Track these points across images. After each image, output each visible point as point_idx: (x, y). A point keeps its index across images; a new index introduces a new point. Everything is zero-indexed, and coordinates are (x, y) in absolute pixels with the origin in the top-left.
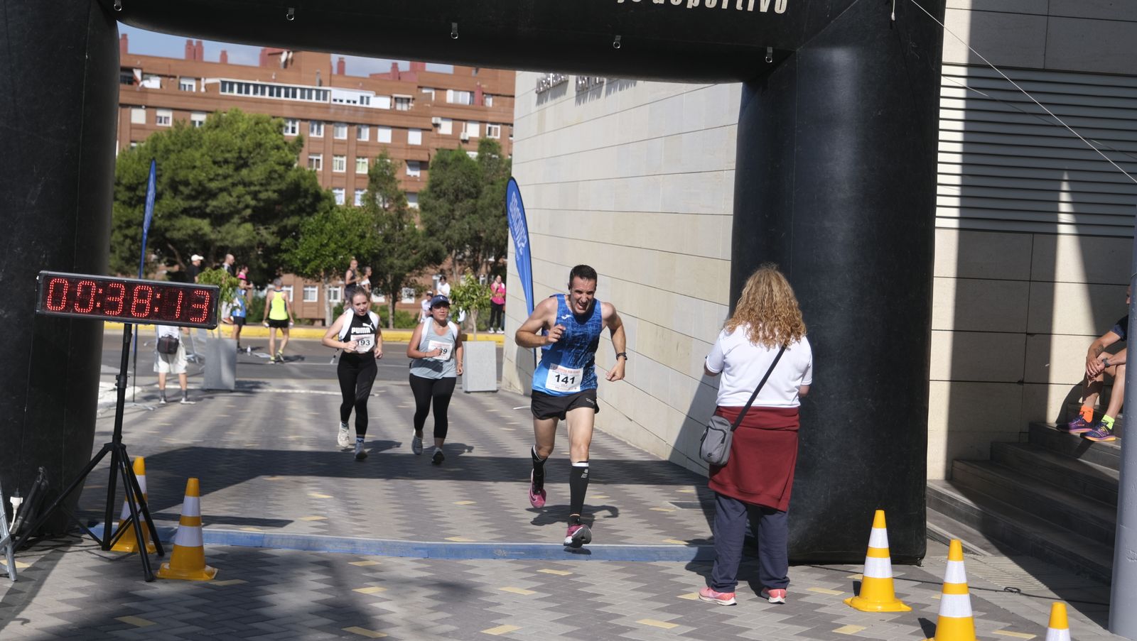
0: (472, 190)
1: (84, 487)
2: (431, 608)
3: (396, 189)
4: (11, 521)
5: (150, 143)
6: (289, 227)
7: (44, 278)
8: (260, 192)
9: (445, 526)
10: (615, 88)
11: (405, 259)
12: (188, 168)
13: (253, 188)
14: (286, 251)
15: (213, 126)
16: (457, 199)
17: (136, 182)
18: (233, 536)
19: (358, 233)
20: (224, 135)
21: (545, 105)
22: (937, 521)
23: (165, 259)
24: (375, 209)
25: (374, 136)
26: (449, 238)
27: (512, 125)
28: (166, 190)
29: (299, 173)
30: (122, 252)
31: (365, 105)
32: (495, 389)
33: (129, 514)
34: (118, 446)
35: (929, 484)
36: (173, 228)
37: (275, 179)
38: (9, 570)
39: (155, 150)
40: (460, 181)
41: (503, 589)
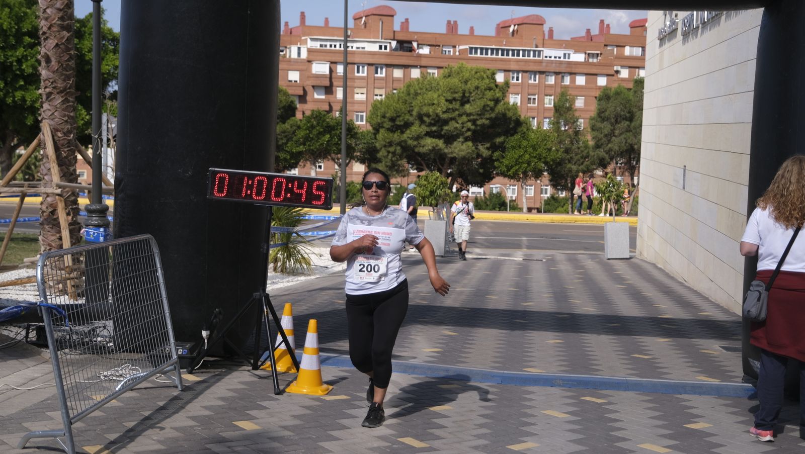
0: (628, 115)
2: (478, 425)
3: (574, 115)
5: (405, 89)
6: (497, 143)
8: (477, 120)
9: (529, 359)
10: (706, 30)
11: (580, 165)
12: (429, 105)
13: (472, 117)
14: (497, 160)
15: (447, 75)
16: (617, 122)
17: (395, 115)
19: (545, 147)
20: (455, 81)
21: (664, 47)
23: (415, 167)
24: (558, 129)
25: (573, 81)
26: (610, 150)
28: (416, 120)
29: (506, 106)
30: (387, 162)
31: (567, 60)
32: (628, 257)
36: (419, 145)
37: (486, 111)
38: (177, 382)
39: (409, 94)
40: (619, 109)
41: (546, 412)
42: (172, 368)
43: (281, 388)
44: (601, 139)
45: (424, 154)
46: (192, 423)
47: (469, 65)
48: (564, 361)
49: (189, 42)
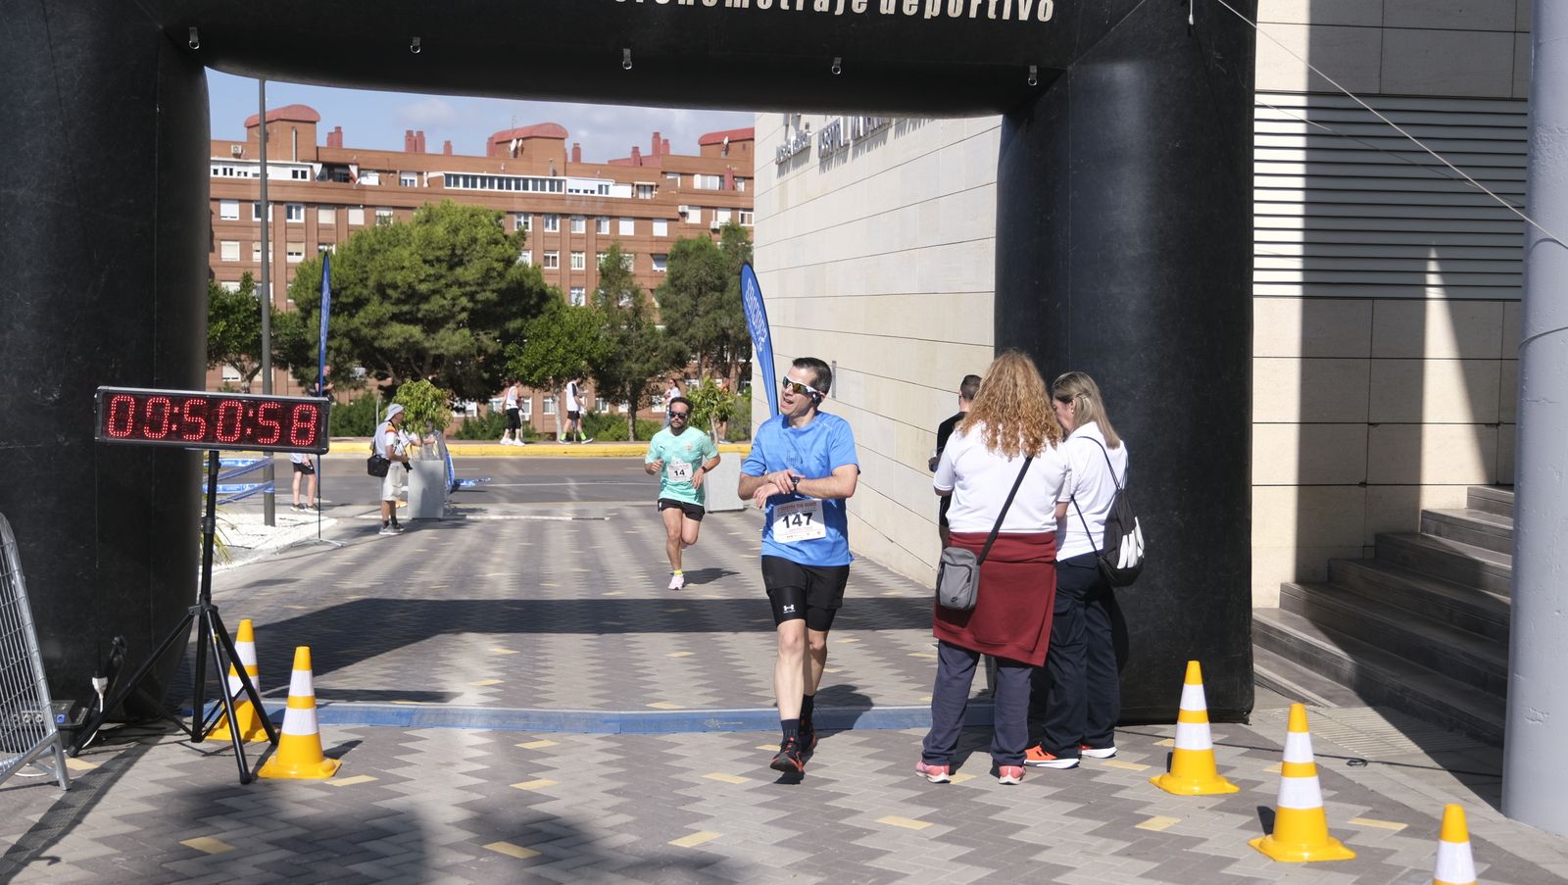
0: (717, 282)
2: (609, 809)
3: (631, 283)
6: (511, 331)
7: (104, 395)
8: (477, 292)
9: (650, 687)
10: (863, 148)
11: (644, 363)
12: (396, 269)
13: (468, 289)
14: (510, 358)
15: (424, 219)
16: (700, 293)
17: (338, 287)
19: (589, 336)
20: (440, 230)
21: (787, 176)
22: (1265, 661)
23: (375, 372)
24: (608, 307)
25: (615, 229)
26: (693, 337)
28: (374, 294)
29: (521, 269)
31: (604, 195)
32: (742, 508)
34: (207, 607)
35: (1254, 614)
36: (381, 336)
37: (494, 278)
38: (58, 776)
40: (703, 273)
41: (710, 776)
42: (49, 749)
43: (251, 769)
44: (677, 321)
45: (389, 350)
46: (106, 850)
47: (458, 204)
48: (706, 686)
49: (48, 161)
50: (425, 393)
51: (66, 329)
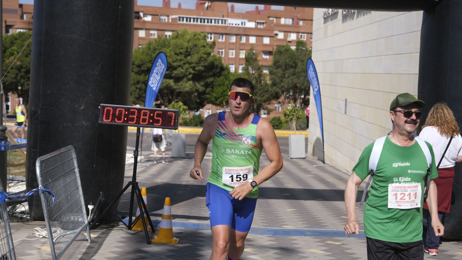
0: (294, 65)
1: (120, 201)
3: (258, 64)
4: (89, 216)
5: (147, 45)
6: (209, 83)
7: (101, 107)
8: (195, 67)
9: (282, 220)
10: (361, 15)
11: (262, 97)
13: (192, 65)
14: (208, 94)
15: (175, 37)
16: (286, 69)
17: (141, 63)
18: (185, 224)
20: (180, 41)
21: (327, 24)
24: (248, 74)
25: (247, 40)
26: (283, 87)
27: (312, 34)
29: (214, 58)
30: (135, 95)
31: (243, 26)
32: (304, 157)
33: (140, 213)
34: (135, 183)
37: (203, 61)
38: (87, 238)
39: (149, 49)
40: (287, 60)
41: (309, 250)
42: (85, 229)
49: (83, 25)
50: (180, 107)
51: (87, 84)
